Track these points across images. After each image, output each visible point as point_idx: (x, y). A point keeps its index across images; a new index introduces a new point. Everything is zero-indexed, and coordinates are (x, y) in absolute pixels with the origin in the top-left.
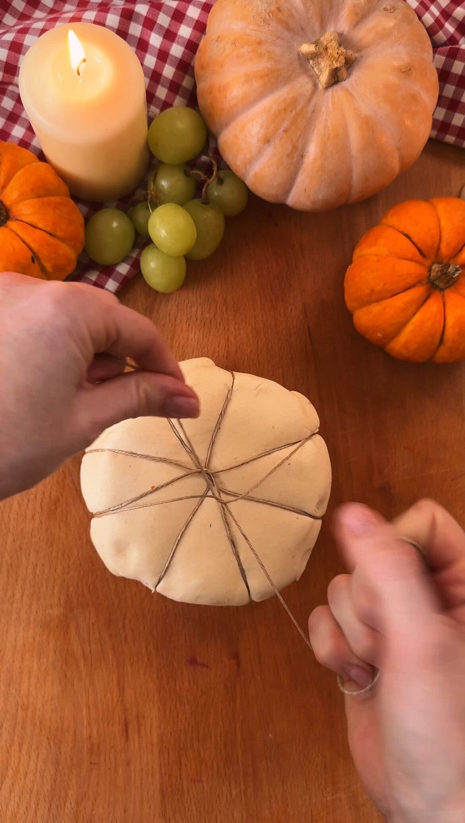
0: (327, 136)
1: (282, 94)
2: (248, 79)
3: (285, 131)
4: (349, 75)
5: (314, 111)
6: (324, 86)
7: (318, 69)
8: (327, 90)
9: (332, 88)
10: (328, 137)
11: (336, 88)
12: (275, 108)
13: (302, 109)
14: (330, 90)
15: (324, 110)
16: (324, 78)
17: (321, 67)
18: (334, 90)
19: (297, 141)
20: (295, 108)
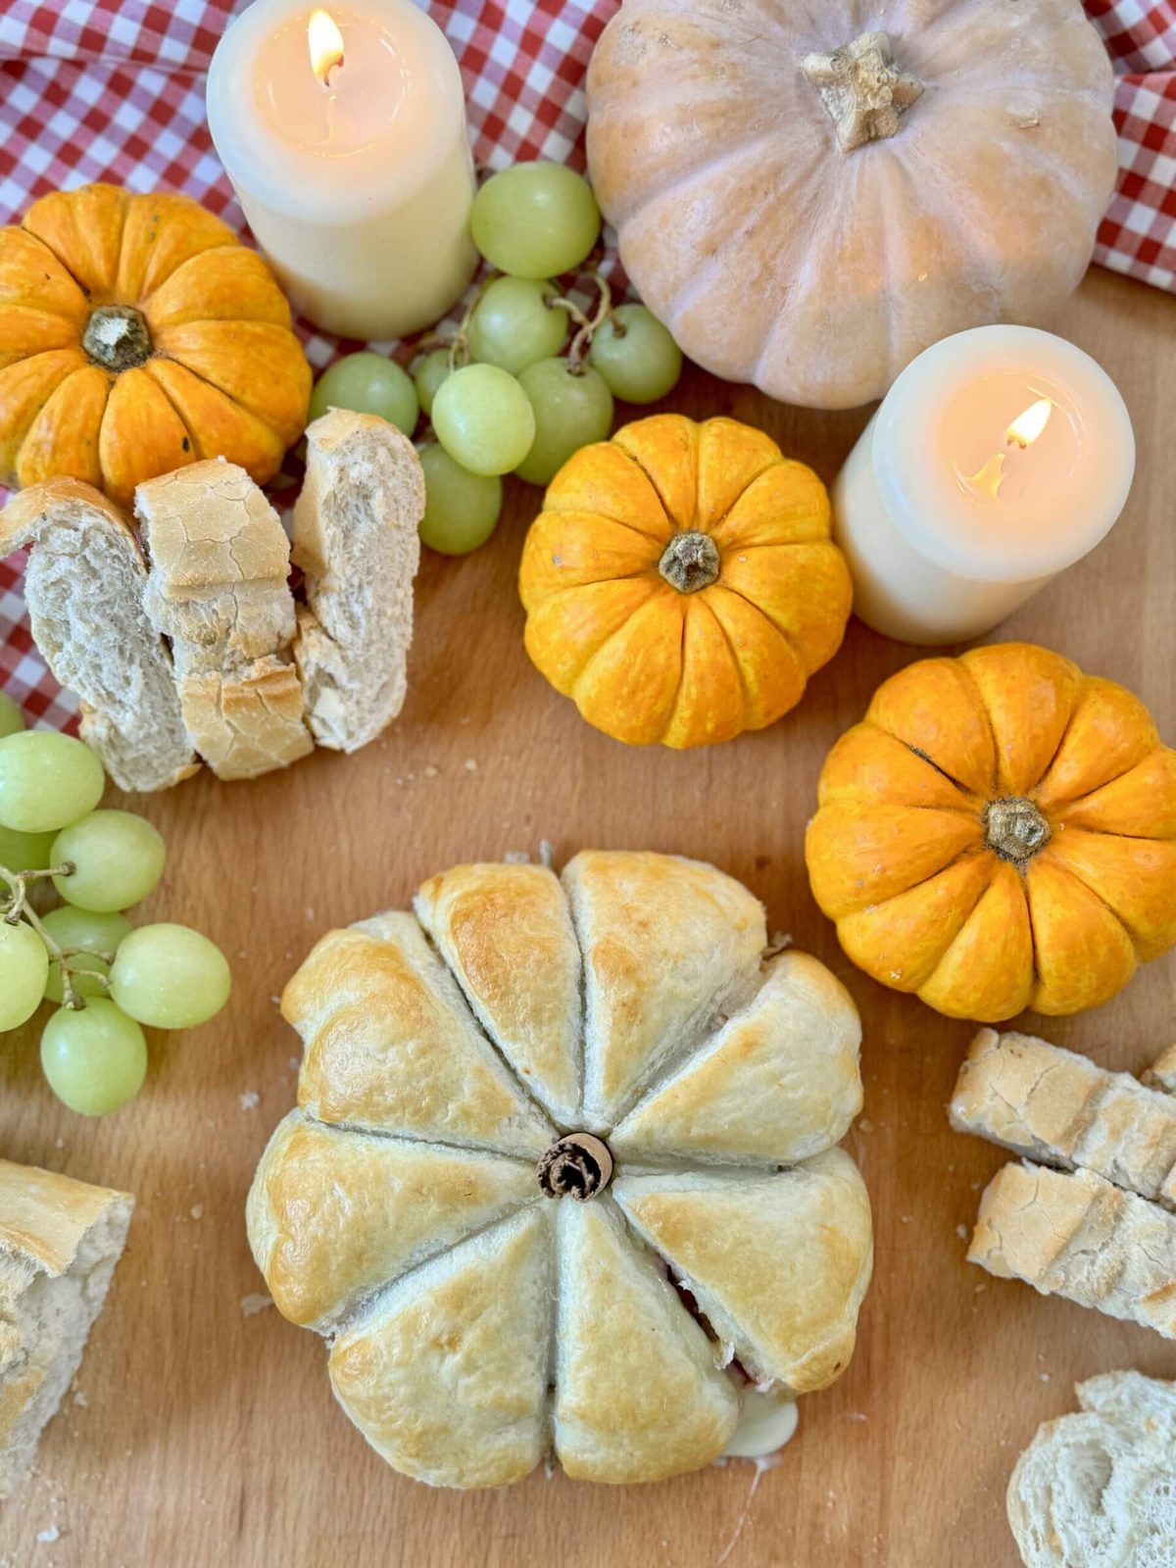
0: (838, 251)
1: (756, 153)
2: (686, 117)
3: (750, 233)
4: (902, 126)
5: (816, 196)
6: (846, 145)
7: (836, 108)
8: (852, 155)
9: (864, 150)
10: (841, 254)
11: (872, 150)
12: (732, 182)
13: (790, 192)
14: (859, 155)
15: (839, 196)
16: (846, 128)
17: (843, 105)
18: (868, 156)
19: (773, 257)
20: (776, 187)
